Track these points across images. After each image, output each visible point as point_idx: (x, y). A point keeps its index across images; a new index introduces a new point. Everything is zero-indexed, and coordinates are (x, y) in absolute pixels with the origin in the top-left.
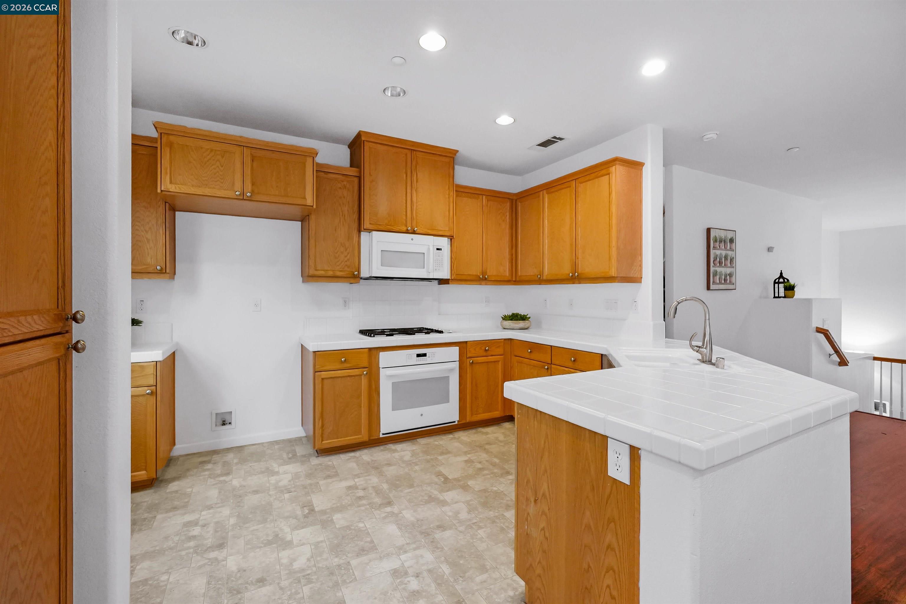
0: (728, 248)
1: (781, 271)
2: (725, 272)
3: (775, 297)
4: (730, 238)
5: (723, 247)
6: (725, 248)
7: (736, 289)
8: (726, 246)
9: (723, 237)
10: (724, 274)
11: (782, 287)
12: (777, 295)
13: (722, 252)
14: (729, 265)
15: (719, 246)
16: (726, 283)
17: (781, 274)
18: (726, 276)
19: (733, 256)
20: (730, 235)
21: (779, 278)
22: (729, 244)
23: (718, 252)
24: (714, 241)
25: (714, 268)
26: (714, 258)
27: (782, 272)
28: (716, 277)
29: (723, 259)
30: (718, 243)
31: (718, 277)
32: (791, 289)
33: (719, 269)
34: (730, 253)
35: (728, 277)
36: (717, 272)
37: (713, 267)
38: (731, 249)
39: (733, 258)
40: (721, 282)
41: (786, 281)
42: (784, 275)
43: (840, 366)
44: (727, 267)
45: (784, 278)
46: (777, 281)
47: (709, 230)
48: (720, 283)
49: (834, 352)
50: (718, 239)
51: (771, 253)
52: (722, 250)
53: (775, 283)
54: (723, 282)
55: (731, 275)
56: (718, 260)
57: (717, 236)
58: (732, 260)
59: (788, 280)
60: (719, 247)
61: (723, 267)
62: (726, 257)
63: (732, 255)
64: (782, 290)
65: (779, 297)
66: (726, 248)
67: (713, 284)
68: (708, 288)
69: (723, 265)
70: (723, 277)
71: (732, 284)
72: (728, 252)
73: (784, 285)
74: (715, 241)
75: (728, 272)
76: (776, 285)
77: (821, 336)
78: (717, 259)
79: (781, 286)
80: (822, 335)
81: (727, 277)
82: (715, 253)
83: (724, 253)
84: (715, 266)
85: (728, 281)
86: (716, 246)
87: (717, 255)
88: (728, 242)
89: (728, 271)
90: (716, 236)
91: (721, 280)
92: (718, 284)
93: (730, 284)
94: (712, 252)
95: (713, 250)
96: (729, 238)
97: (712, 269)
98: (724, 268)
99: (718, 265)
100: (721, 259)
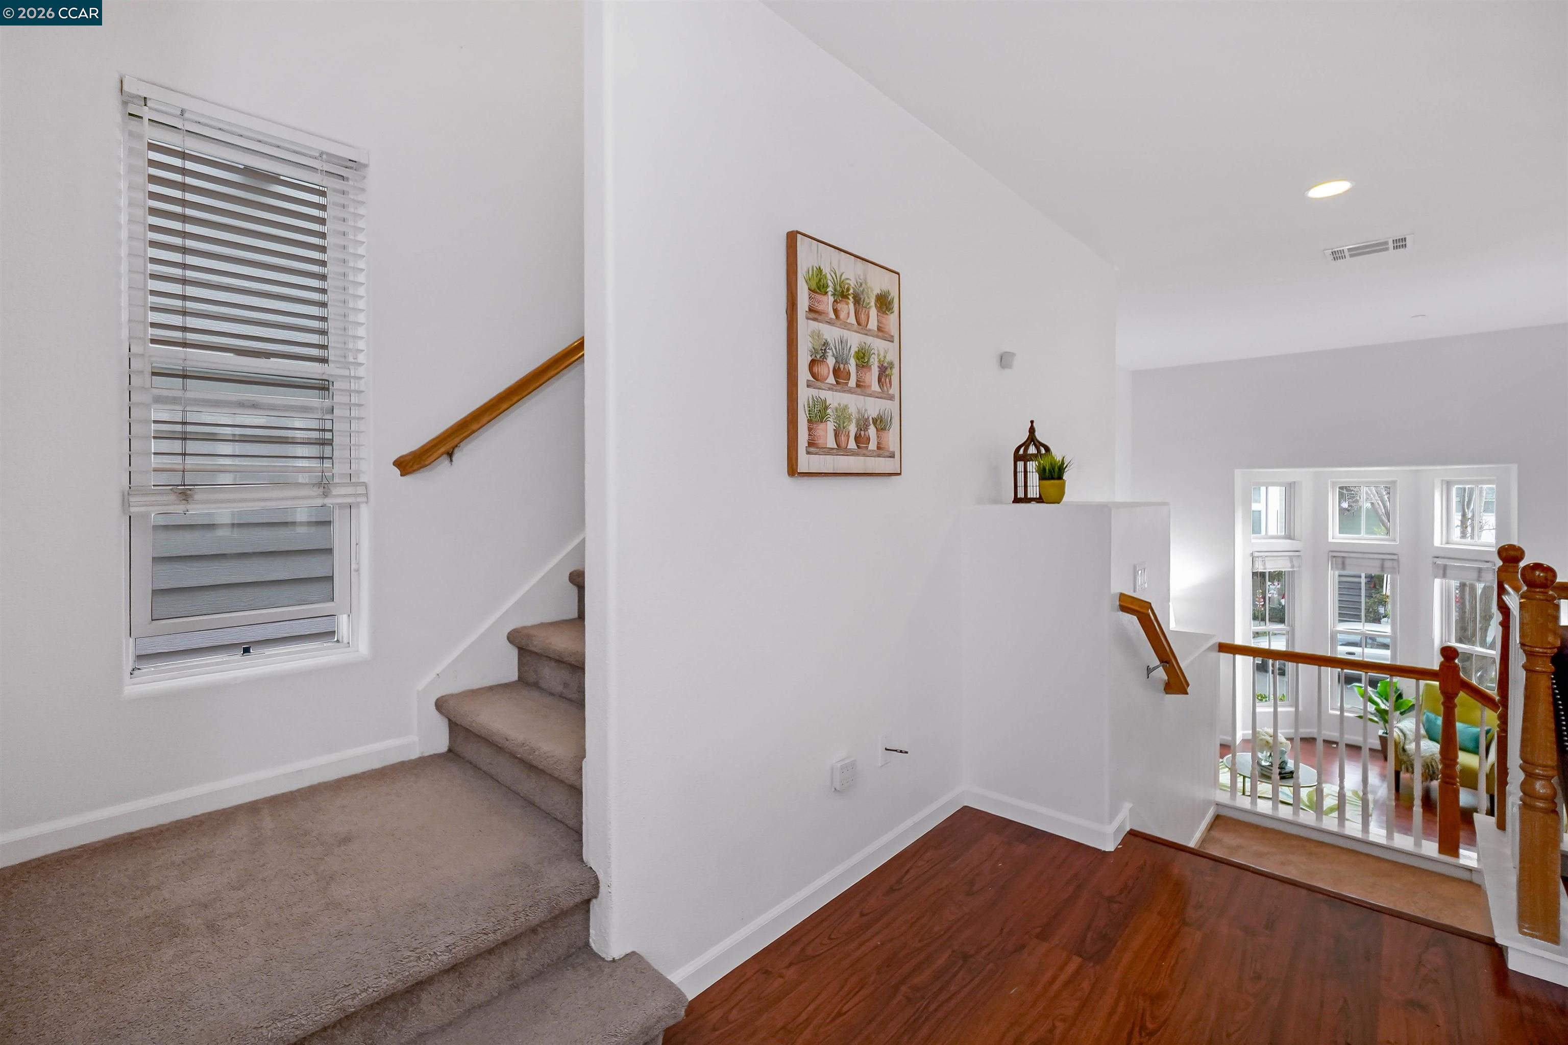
0: (873, 324)
1: (1032, 422)
2: (859, 412)
3: (1017, 500)
4: (877, 291)
5: (852, 320)
6: (859, 323)
7: (900, 474)
8: (863, 317)
9: (852, 283)
10: (855, 416)
11: (1034, 470)
12: (1021, 494)
13: (846, 334)
14: (875, 387)
15: (836, 311)
16: (864, 451)
17: (1032, 430)
18: (863, 425)
19: (889, 359)
20: (878, 283)
21: (1026, 445)
22: (873, 312)
23: (831, 333)
24: (814, 286)
25: (814, 392)
26: (815, 351)
27: (1034, 424)
28: (822, 426)
29: (852, 363)
30: (831, 299)
31: (830, 426)
32: (1056, 475)
33: (834, 399)
34: (878, 345)
35: (872, 431)
36: (826, 408)
37: (808, 386)
38: (881, 332)
39: (891, 365)
40: (843, 444)
41: (1043, 451)
42: (1039, 436)
43: (1167, 693)
44: (870, 396)
45: (1038, 445)
46: (1021, 452)
47: (792, 238)
48: (841, 449)
49: (1158, 663)
50: (830, 283)
51: (1007, 371)
52: (846, 326)
53: (1017, 458)
54: (852, 445)
55: (881, 424)
56: (831, 361)
57: (826, 270)
58: (884, 372)
59: (1047, 449)
60: (832, 316)
61: (850, 391)
62: (863, 358)
63: (886, 352)
64: (1034, 479)
65: (1026, 500)
66: (863, 322)
67: (808, 453)
68: (793, 470)
69: (852, 383)
70: (853, 429)
71: (887, 454)
72: (870, 340)
73: (1039, 463)
74: (818, 288)
75: (873, 413)
76: (1020, 465)
77: (1131, 622)
78: (824, 356)
79: (1032, 466)
80: (1134, 619)
81: (866, 428)
82: (816, 335)
83: (855, 340)
84: (819, 384)
85: (872, 446)
86: (820, 308)
87: (826, 344)
88: (873, 304)
89: (873, 407)
90: (820, 270)
91: (843, 439)
92: (829, 452)
93: (879, 456)
94: (805, 326)
95: (811, 322)
96: (875, 293)
97: (805, 394)
98: (854, 396)
99: (831, 380)
100: (840, 360)
